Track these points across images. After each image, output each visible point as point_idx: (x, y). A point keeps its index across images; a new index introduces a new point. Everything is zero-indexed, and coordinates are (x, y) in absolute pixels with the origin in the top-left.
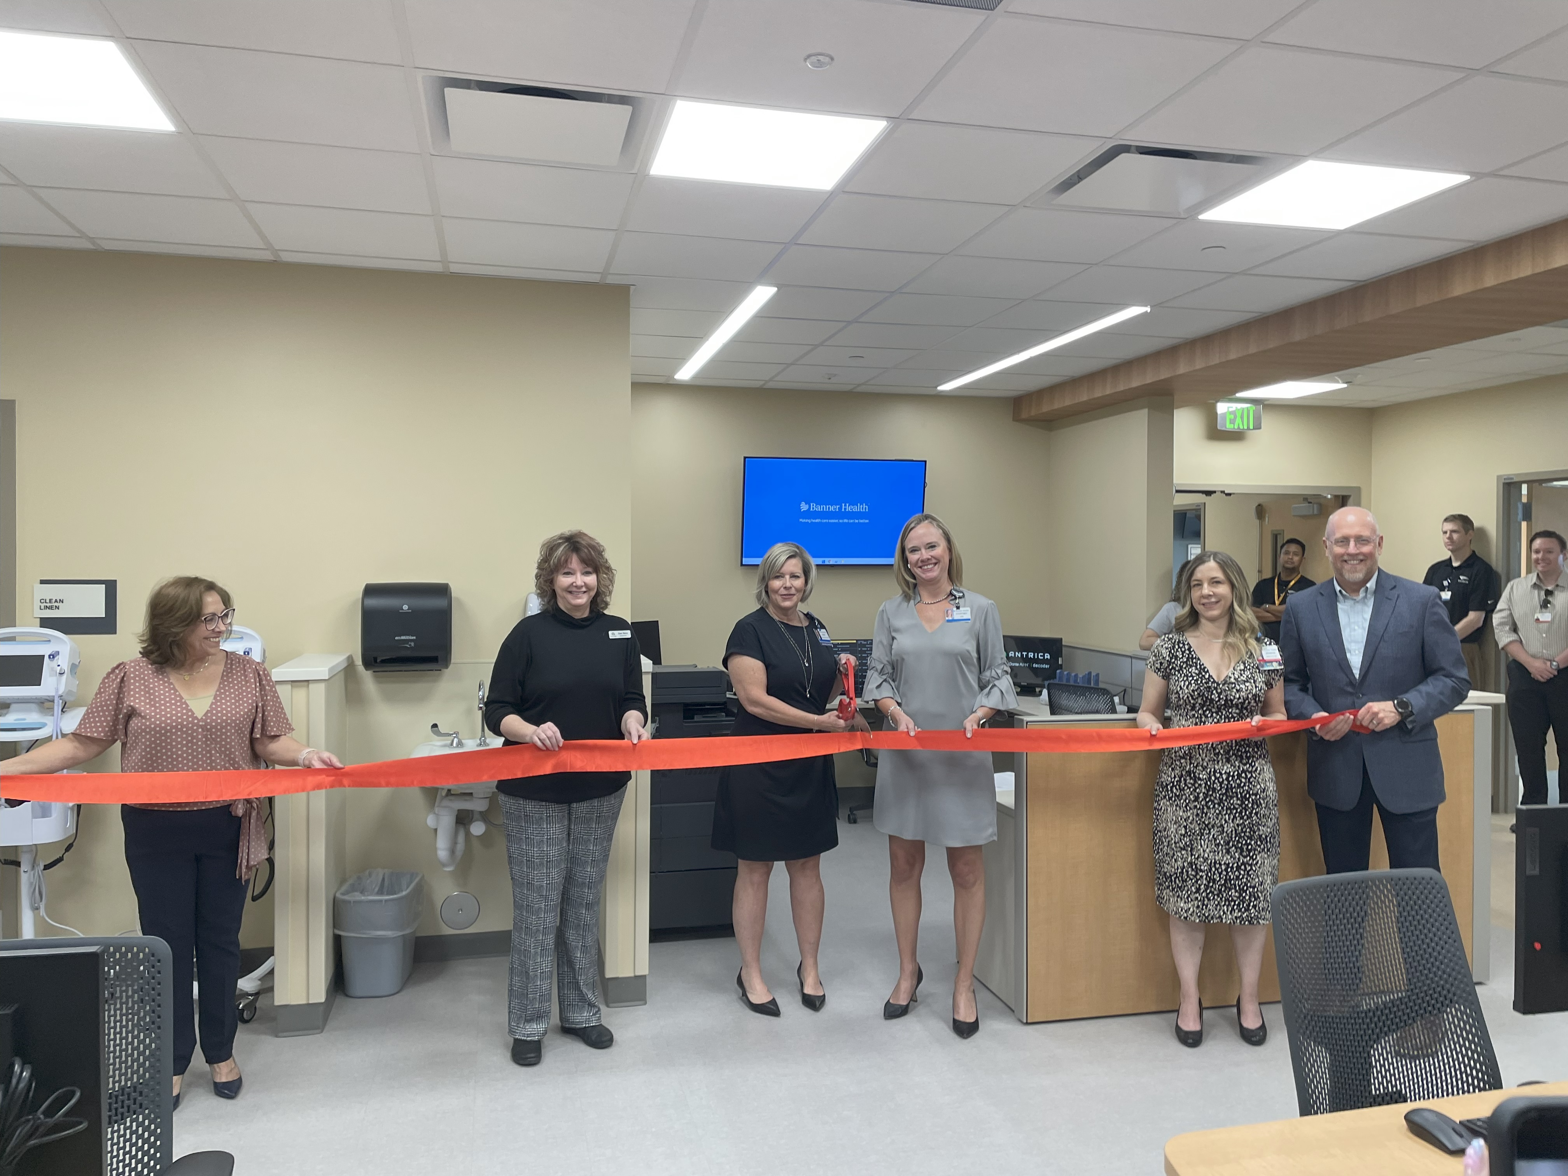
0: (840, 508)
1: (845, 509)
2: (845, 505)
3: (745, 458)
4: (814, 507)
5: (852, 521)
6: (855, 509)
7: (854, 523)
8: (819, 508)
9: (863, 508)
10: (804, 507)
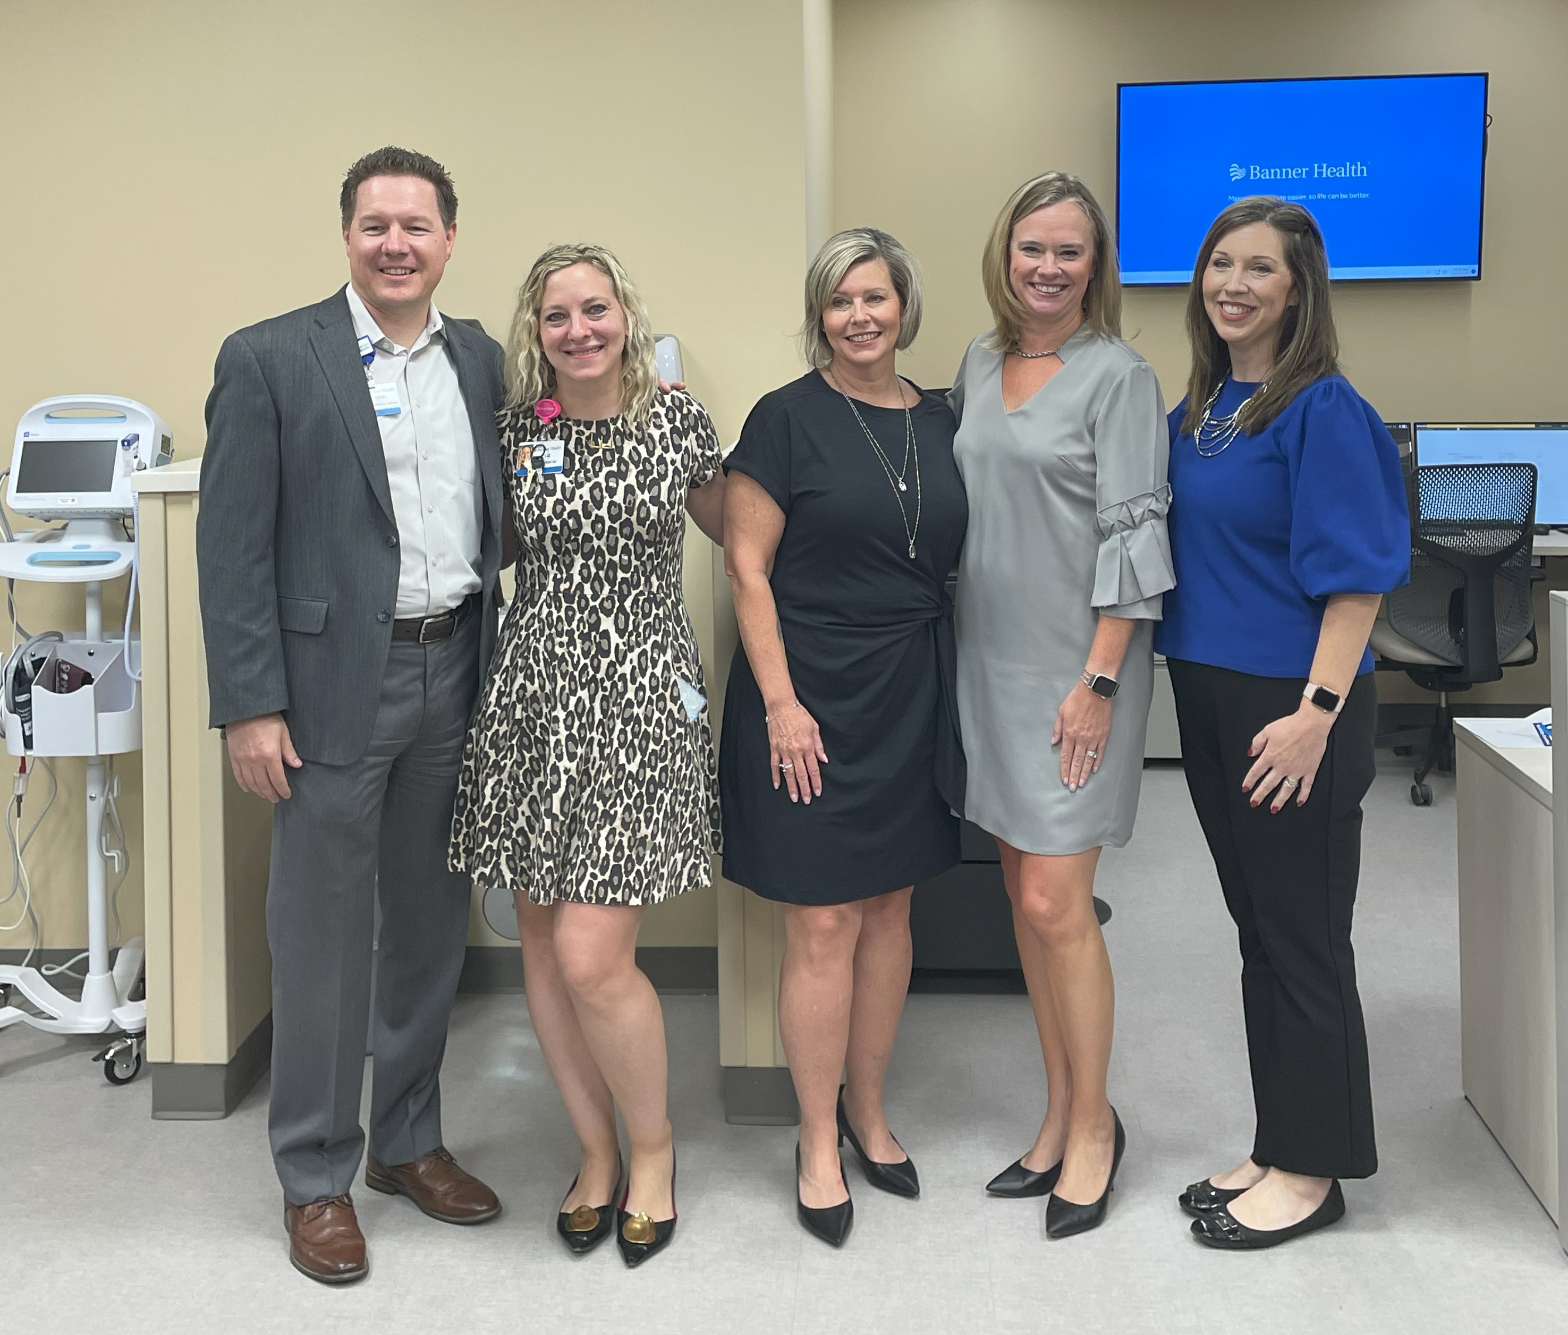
0: (1310, 173)
1: (1320, 174)
2: (1320, 167)
3: (1119, 86)
4: (1256, 172)
5: (1334, 197)
6: (1341, 173)
7: (1339, 200)
8: (1267, 174)
9: (1358, 170)
10: (1237, 173)
